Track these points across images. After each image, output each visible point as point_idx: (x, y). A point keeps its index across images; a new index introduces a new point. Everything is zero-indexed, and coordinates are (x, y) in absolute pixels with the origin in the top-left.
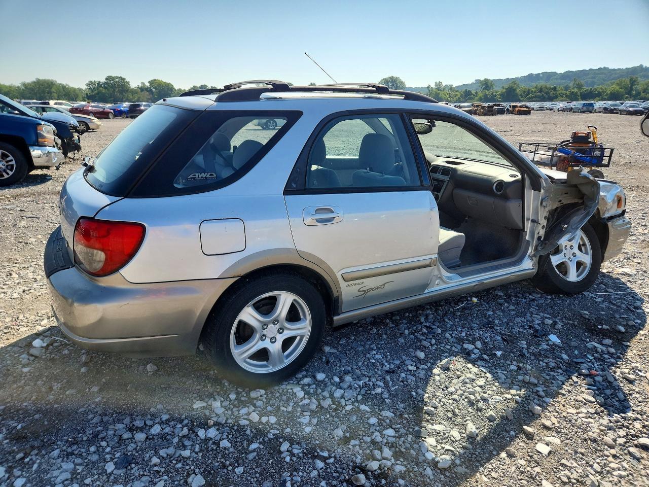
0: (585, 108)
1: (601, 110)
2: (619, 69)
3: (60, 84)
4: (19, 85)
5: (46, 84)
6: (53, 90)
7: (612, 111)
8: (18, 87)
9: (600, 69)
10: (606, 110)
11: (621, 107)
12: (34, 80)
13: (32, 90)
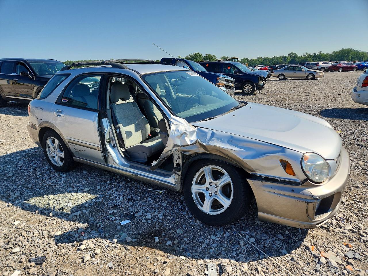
3: (356, 51)
4: (332, 53)
5: (347, 51)
6: (350, 54)
8: (331, 54)
12: (341, 49)
13: (338, 55)
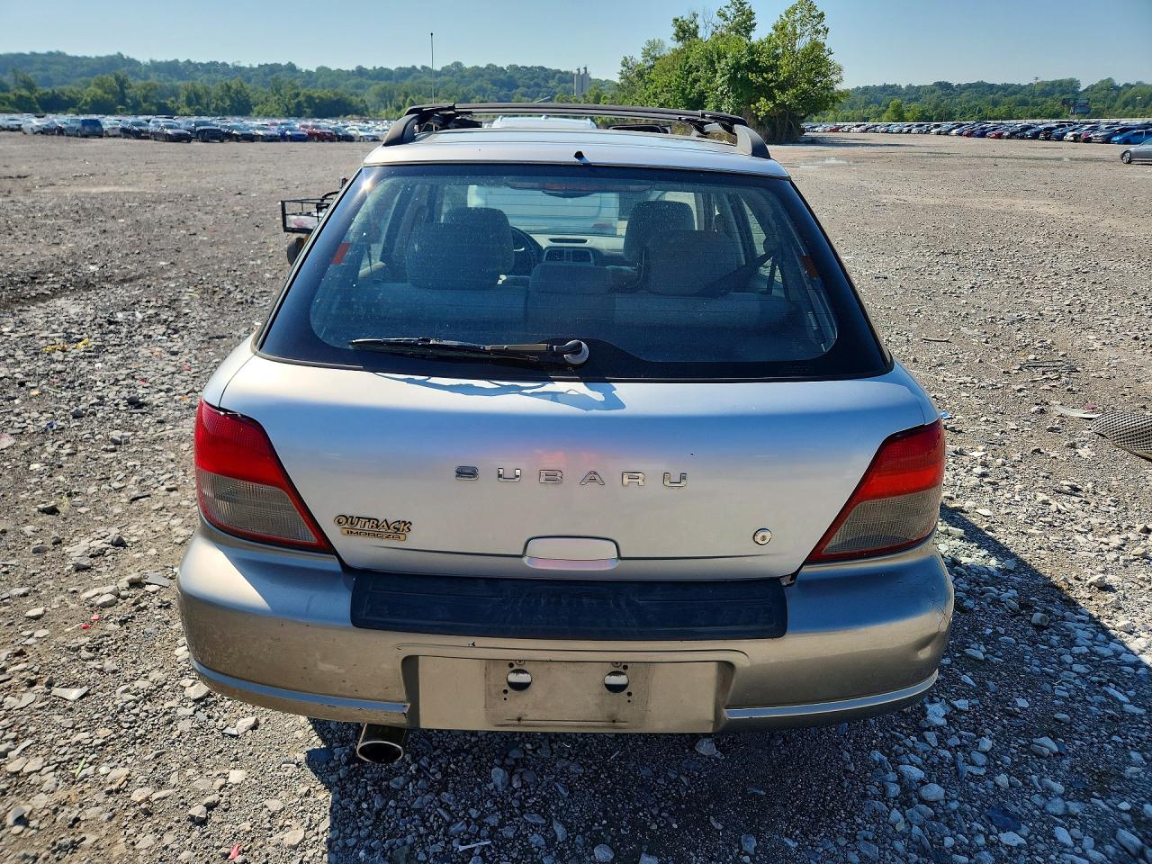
0: (87, 129)
1: (118, 132)
2: (85, 58)
7: (139, 135)
9: (50, 54)
10: (127, 133)
11: (152, 127)
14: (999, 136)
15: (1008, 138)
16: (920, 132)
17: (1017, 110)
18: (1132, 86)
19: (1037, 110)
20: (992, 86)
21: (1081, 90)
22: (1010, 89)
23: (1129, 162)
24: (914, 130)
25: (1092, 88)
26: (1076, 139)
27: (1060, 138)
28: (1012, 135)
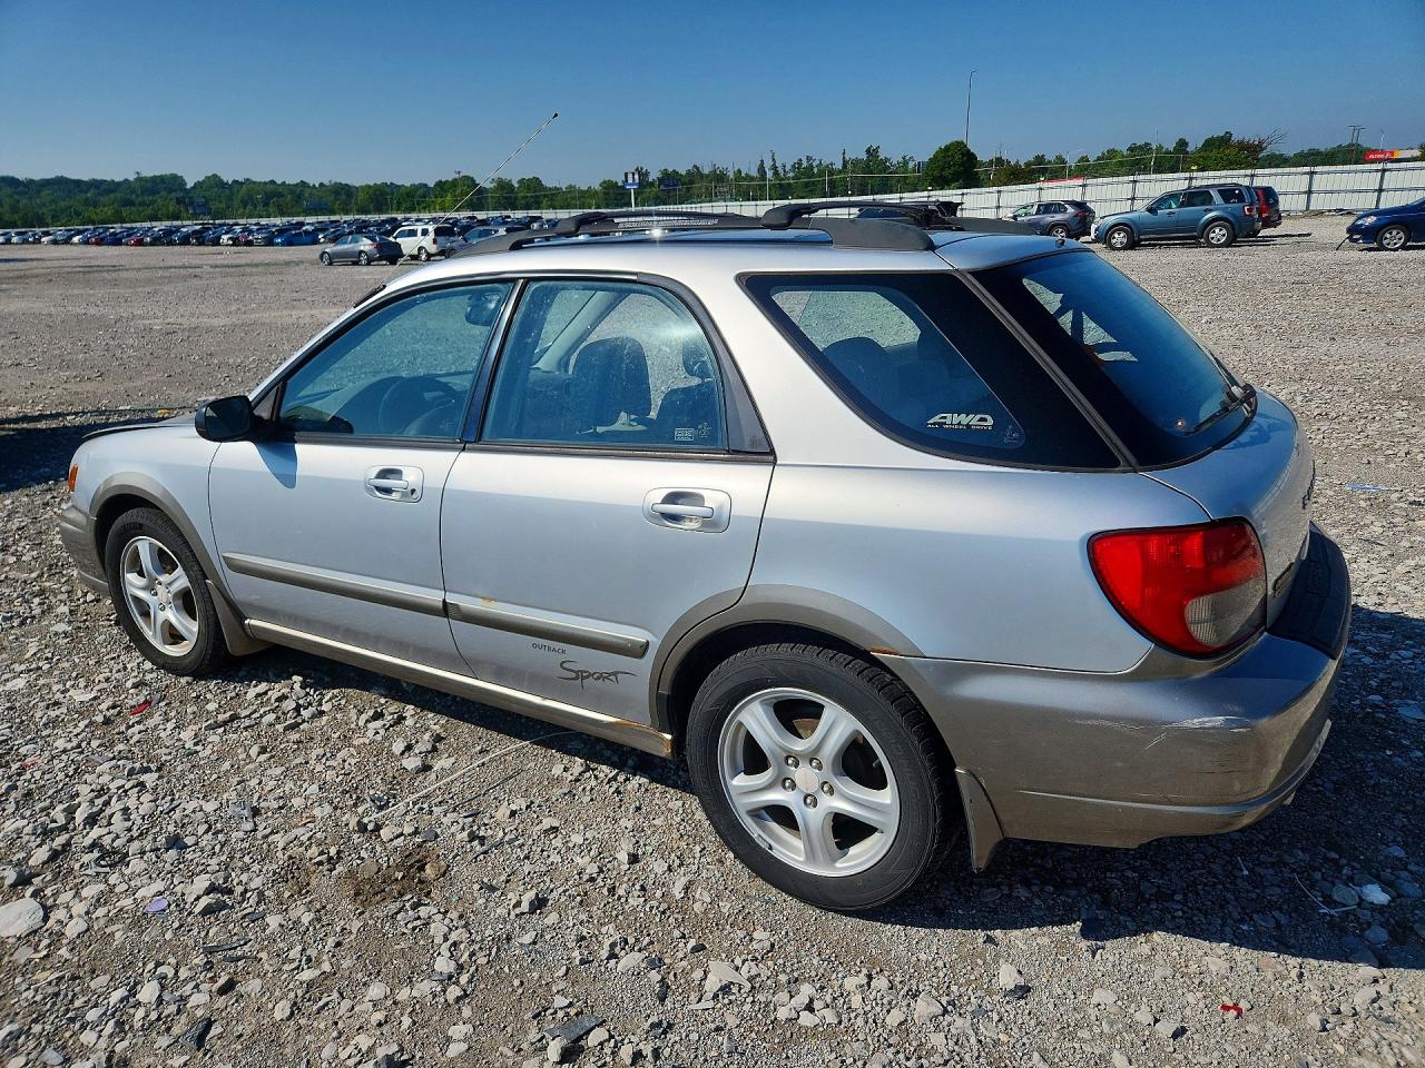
14: (140, 243)
15: (152, 244)
16: (25, 242)
17: (125, 212)
18: (242, 183)
19: (149, 211)
20: (78, 182)
21: (188, 187)
22: (103, 187)
23: (331, 264)
24: (15, 240)
25: (198, 185)
26: (236, 242)
27: (216, 242)
28: (156, 241)
